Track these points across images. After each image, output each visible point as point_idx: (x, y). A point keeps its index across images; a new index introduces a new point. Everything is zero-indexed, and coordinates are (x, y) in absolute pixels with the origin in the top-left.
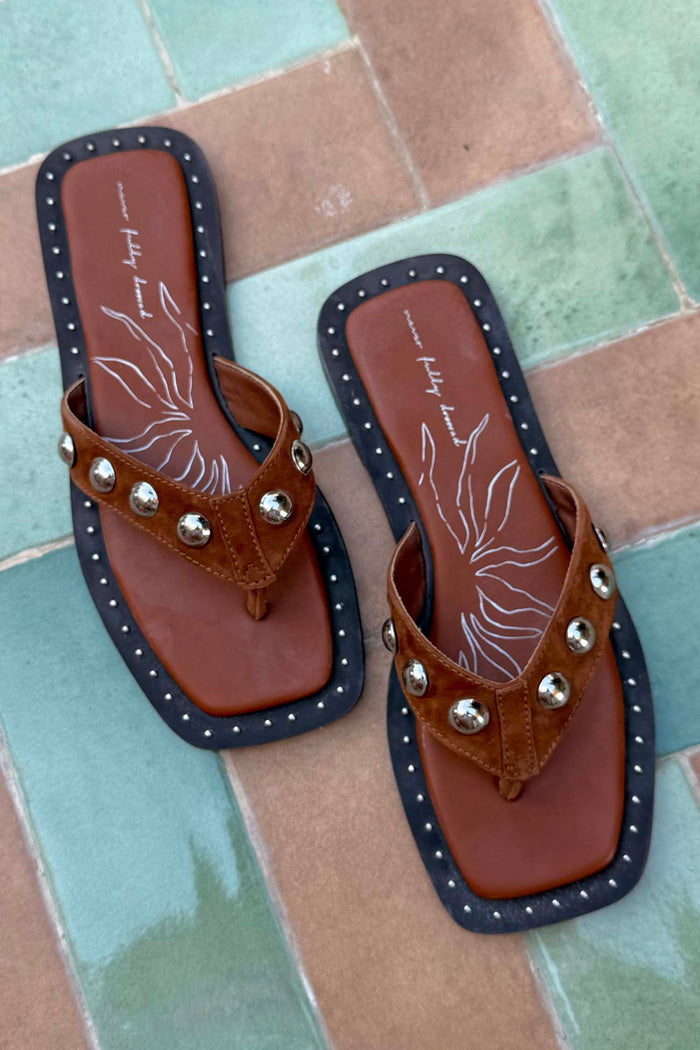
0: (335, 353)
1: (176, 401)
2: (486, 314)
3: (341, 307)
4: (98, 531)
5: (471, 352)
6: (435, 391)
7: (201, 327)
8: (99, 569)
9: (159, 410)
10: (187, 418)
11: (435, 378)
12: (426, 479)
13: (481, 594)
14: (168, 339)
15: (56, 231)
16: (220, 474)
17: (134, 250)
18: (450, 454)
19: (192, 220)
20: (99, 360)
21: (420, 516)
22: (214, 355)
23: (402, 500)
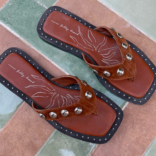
0: (46, 37)
1: (52, 92)
2: (64, 12)
3: (40, 29)
4: (58, 123)
5: (67, 19)
6: (67, 29)
7: (44, 76)
8: (64, 129)
9: (50, 96)
10: (56, 93)
11: (65, 27)
12: (78, 44)
13: (101, 54)
14: (41, 83)
15: (5, 82)
16: (70, 97)
17: (22, 73)
18: (78, 37)
19: (27, 61)
20: (33, 96)
21: (82, 51)
22: (50, 79)
23: (77, 51)
